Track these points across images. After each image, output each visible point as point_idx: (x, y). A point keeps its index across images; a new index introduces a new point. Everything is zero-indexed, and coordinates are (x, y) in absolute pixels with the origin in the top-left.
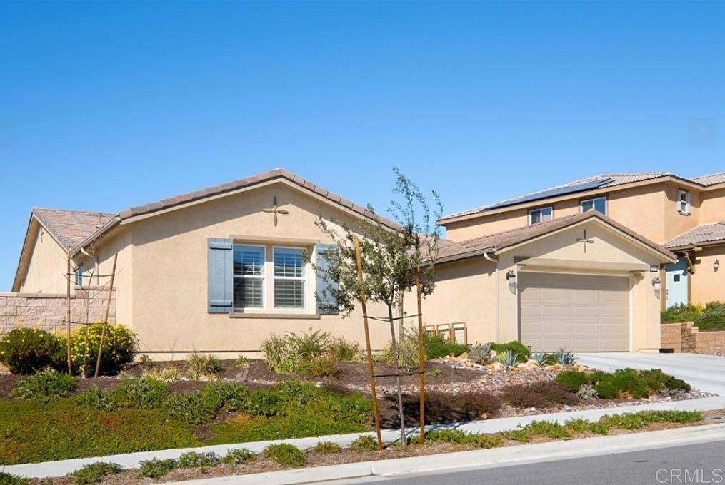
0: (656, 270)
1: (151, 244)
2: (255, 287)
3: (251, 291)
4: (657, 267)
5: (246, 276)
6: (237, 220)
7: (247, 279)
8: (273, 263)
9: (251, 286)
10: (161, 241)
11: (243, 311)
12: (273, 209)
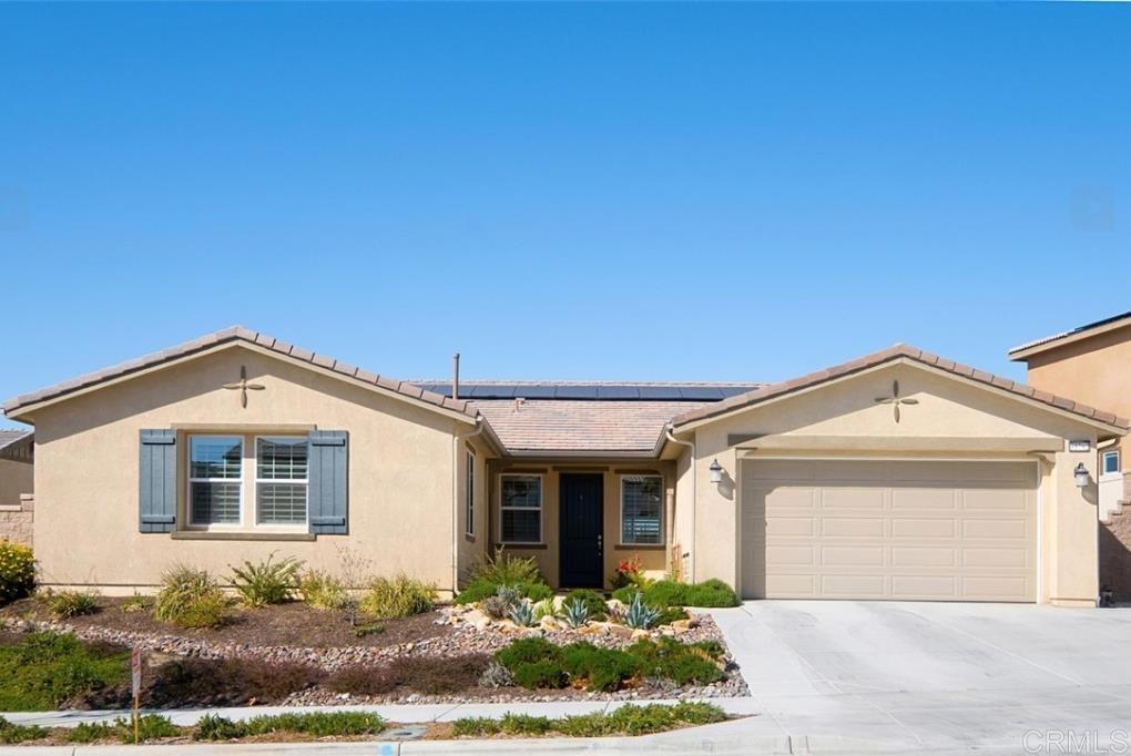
0: (1086, 448)
1: (62, 440)
2: (228, 494)
3: (222, 500)
4: (1088, 442)
5: (212, 480)
6: (184, 402)
7: (214, 483)
8: (255, 460)
9: (223, 494)
10: (74, 437)
11: (207, 529)
12: (241, 384)
